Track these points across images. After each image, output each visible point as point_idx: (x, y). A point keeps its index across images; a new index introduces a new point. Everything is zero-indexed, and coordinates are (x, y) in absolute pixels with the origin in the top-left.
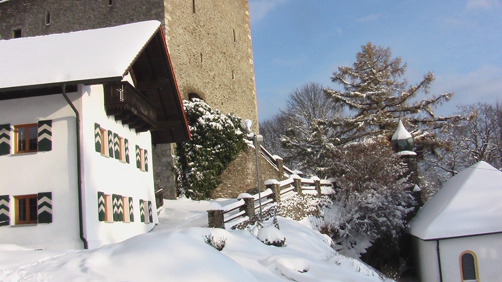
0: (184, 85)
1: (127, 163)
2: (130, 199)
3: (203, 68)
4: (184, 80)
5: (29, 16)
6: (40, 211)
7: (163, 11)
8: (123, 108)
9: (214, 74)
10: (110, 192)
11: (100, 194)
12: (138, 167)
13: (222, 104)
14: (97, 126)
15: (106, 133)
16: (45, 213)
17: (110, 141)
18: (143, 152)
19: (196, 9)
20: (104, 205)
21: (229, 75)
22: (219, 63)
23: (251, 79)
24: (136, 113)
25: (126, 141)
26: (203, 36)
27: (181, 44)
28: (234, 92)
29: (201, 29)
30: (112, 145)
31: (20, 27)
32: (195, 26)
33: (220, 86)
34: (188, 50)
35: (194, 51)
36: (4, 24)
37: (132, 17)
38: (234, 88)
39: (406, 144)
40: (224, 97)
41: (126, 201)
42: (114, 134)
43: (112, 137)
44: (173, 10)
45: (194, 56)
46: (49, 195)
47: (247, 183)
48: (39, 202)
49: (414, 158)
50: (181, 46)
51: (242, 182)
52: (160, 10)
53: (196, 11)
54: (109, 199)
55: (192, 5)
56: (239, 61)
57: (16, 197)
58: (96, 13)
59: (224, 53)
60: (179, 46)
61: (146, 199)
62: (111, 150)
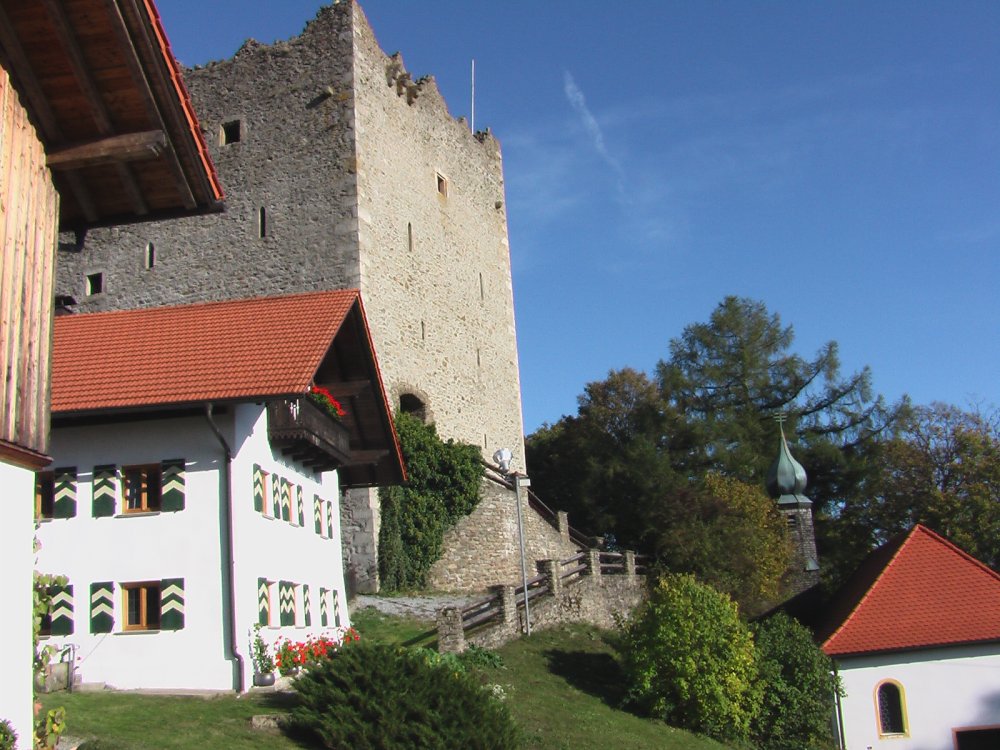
0: (392, 380)
1: (300, 527)
2: (306, 588)
3: (425, 348)
4: (393, 372)
5: (116, 250)
6: (165, 610)
7: (357, 250)
8: (298, 436)
9: (446, 359)
10: (275, 577)
11: (262, 581)
12: (317, 532)
13: (459, 412)
14: (257, 468)
15: (269, 478)
16: (173, 611)
17: (276, 492)
18: (325, 504)
19: (414, 241)
20: (266, 599)
21: (472, 358)
22: (453, 336)
23: (511, 363)
24: (317, 442)
25: (299, 489)
26: (427, 291)
27: (388, 308)
28: (481, 389)
29: (422, 278)
30: (278, 498)
31: (100, 270)
32: (411, 273)
33: (455, 378)
34: (400, 316)
35: (410, 318)
36: (72, 264)
37: (301, 260)
38: (480, 382)
39: (793, 483)
40: (463, 399)
41: (299, 590)
42: (282, 478)
43: (277, 484)
44: (375, 246)
45: (410, 327)
46: (180, 583)
47: (502, 557)
48: (165, 594)
49: (807, 509)
50: (387, 311)
51: (495, 555)
52: (352, 247)
53: (414, 246)
54: (275, 588)
55: (407, 236)
56: (491, 332)
57: (124, 586)
58: (237, 250)
59: (463, 319)
60: (383, 311)
61: (330, 588)
62: (277, 507)
